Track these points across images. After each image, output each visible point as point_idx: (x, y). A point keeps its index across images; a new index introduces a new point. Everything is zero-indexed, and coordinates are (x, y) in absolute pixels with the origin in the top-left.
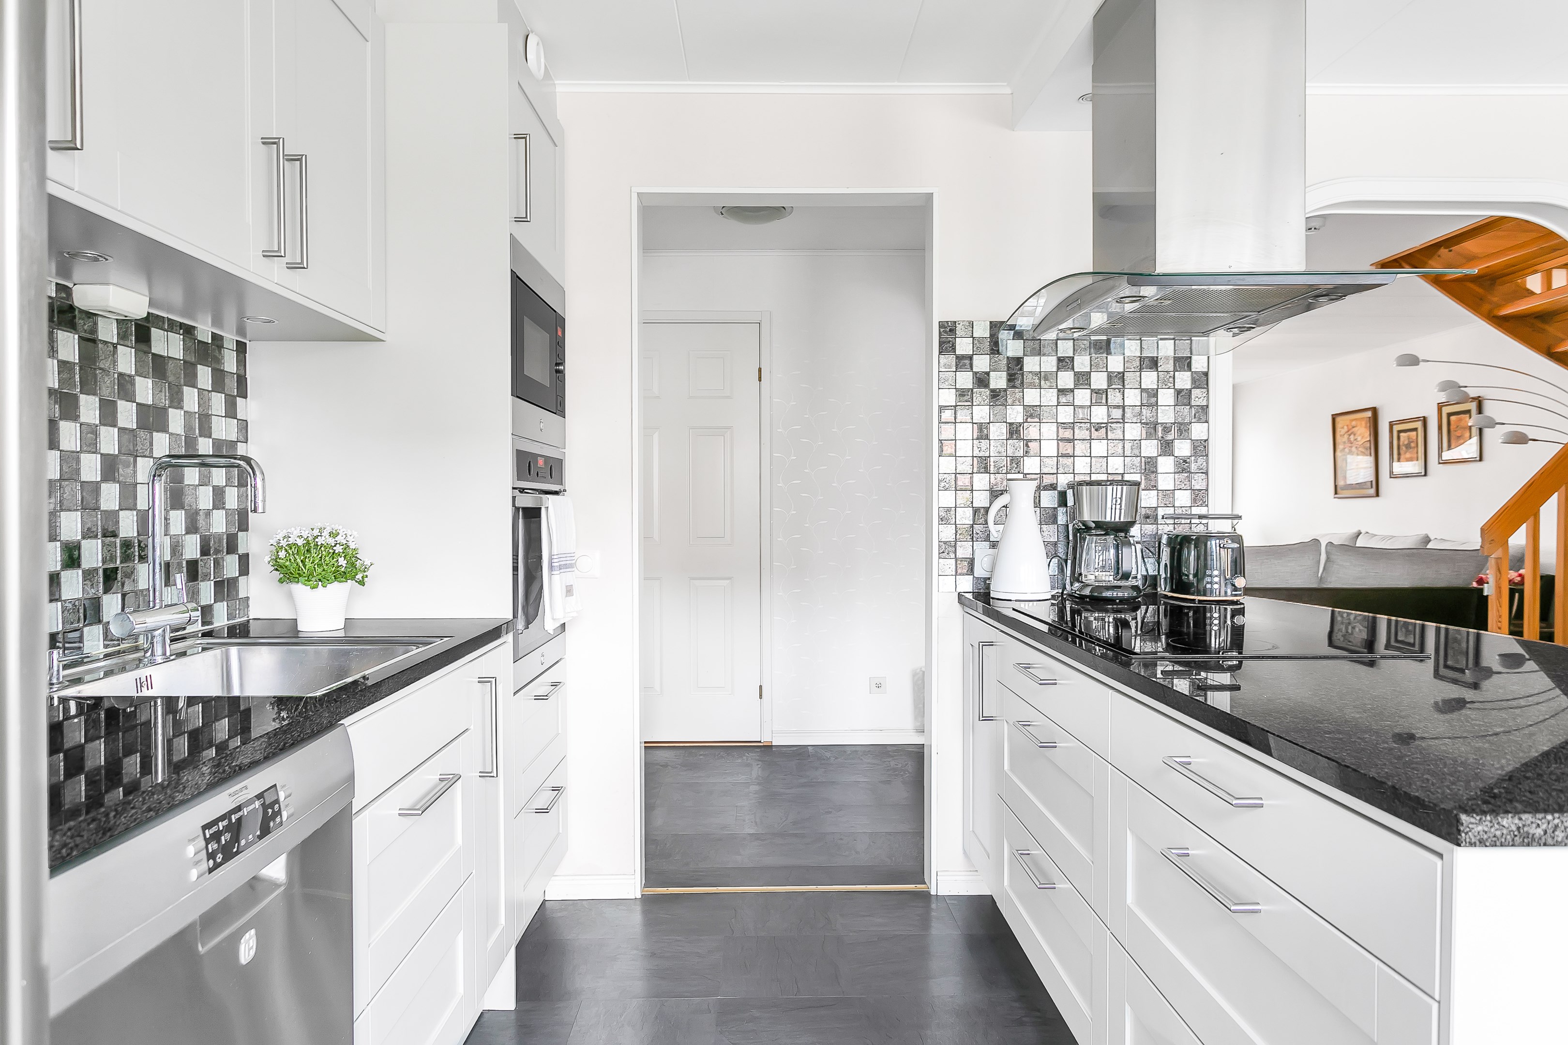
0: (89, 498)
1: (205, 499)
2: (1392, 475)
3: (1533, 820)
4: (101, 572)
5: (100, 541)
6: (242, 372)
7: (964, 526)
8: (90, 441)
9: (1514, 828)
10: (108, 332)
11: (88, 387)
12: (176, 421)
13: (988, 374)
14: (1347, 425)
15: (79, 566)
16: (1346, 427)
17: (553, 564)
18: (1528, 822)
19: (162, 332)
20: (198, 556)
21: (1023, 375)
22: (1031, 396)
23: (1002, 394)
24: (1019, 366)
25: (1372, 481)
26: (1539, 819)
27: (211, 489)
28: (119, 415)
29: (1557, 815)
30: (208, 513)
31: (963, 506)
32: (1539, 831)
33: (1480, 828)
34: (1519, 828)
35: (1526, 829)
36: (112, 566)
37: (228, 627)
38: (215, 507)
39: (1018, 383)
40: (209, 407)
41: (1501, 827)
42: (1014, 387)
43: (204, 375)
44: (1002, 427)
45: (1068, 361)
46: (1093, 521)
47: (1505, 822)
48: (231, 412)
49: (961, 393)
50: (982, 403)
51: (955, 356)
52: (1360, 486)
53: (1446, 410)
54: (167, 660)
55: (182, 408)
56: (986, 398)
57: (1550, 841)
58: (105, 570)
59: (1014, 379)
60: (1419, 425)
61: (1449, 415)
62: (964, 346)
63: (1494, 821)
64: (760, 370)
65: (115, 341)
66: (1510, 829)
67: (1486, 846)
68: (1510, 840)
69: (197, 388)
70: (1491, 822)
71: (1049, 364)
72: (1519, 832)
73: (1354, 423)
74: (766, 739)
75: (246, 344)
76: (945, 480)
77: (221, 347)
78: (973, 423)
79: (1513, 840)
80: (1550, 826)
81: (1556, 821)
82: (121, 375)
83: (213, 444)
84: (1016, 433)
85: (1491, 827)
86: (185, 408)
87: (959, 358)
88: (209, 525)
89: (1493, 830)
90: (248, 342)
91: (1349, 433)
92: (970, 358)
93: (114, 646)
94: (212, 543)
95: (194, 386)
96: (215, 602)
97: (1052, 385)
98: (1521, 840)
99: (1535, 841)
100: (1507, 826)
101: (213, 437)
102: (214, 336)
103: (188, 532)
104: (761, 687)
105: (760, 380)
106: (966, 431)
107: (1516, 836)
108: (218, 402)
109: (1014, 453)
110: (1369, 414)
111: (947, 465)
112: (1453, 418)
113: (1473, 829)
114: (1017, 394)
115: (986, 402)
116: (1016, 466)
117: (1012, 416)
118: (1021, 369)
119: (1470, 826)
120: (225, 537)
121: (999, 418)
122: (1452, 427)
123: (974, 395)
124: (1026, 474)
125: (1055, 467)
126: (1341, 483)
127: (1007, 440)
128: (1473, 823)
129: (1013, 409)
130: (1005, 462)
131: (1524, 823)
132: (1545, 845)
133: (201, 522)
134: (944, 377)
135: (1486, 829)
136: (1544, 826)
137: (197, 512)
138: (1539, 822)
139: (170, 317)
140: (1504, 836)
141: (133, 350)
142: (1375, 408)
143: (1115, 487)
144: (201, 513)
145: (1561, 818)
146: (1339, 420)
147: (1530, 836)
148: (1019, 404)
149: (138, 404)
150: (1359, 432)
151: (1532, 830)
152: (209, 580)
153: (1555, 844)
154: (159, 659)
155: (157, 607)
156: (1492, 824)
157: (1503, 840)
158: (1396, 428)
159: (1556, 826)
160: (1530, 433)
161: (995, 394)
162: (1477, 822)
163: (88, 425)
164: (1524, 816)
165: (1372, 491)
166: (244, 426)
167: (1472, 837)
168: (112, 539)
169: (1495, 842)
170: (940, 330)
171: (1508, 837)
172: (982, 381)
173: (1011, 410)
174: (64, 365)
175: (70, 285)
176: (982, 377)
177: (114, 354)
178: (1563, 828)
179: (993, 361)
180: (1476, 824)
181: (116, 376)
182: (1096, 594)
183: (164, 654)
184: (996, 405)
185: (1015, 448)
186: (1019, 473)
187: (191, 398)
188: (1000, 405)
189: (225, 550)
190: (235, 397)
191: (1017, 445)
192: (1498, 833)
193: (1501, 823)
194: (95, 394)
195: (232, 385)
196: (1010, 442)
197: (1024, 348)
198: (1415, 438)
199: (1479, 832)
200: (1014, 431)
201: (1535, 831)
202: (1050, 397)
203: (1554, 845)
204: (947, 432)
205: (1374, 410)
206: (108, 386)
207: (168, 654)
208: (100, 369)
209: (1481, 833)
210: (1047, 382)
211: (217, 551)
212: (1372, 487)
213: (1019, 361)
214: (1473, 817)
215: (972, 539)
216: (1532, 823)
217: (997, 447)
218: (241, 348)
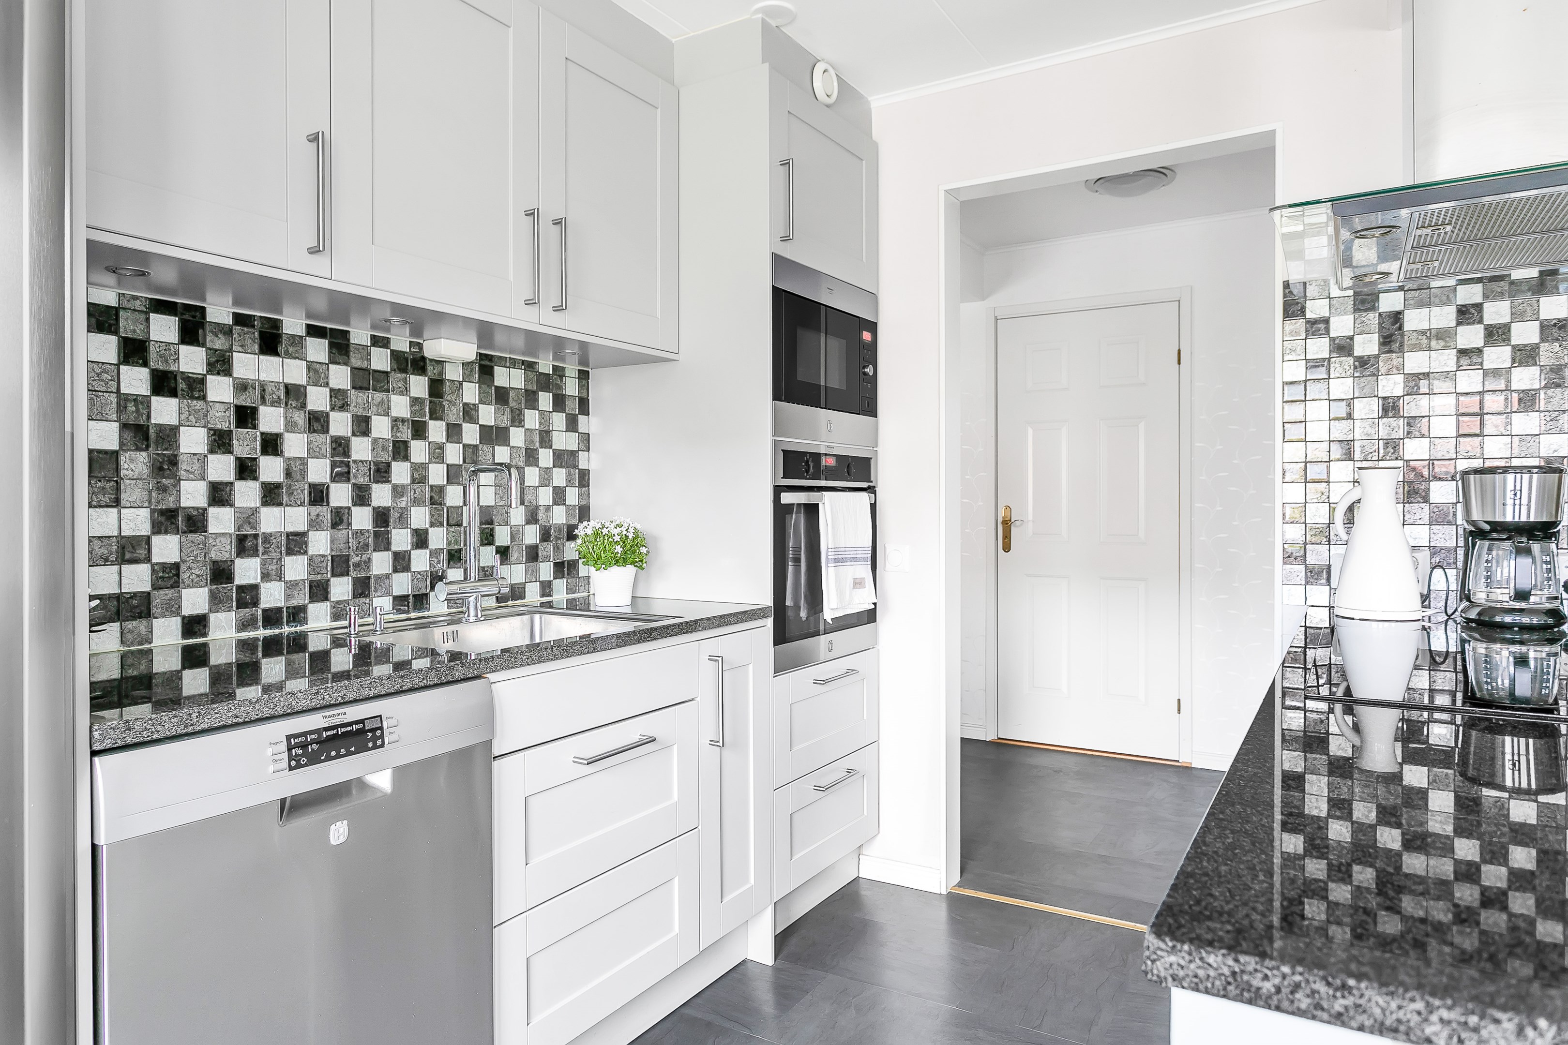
0: (436, 497)
1: (545, 497)
3: (1258, 967)
4: (445, 552)
5: (445, 529)
6: (584, 395)
7: (1318, 526)
8: (437, 453)
9: (1226, 971)
10: (453, 373)
11: (435, 415)
12: (517, 437)
13: (1351, 338)
15: (427, 547)
17: (830, 557)
18: (1250, 968)
19: (505, 369)
20: (538, 542)
21: (1402, 336)
22: (1415, 362)
23: (1372, 361)
24: (1398, 325)
26: (1268, 968)
27: (551, 489)
28: (463, 435)
29: (1300, 969)
30: (548, 508)
31: (1316, 501)
32: (1267, 987)
33: (1173, 959)
34: (1234, 973)
35: (1246, 977)
36: (456, 547)
37: (567, 600)
38: (555, 503)
39: (1395, 346)
40: (551, 424)
41: (1206, 965)
42: (1391, 351)
43: (545, 400)
44: (1372, 402)
45: (1473, 311)
46: (1486, 522)
47: (1211, 959)
48: (572, 425)
49: (1313, 364)
50: (1343, 375)
51: (1304, 320)
54: (478, 620)
55: (523, 426)
56: (1348, 368)
57: (1285, 1004)
58: (449, 552)
59: (1390, 342)
62: (1316, 309)
63: (1194, 954)
64: (1179, 352)
65: (461, 379)
66: (1220, 971)
67: (1183, 987)
68: (1221, 988)
69: (538, 410)
70: (1190, 954)
71: (1445, 317)
72: (1235, 980)
74: (1185, 759)
75: (588, 372)
76: (1291, 471)
77: (562, 376)
78: (1330, 400)
79: (1225, 989)
80: (1286, 983)
81: (1297, 978)
82: (466, 405)
83: (554, 454)
84: (1393, 409)
85: (1190, 962)
86: (526, 427)
87: (1313, 322)
88: (549, 518)
89: (1192, 966)
90: (590, 370)
92: (1326, 321)
93: (457, 607)
94: (552, 531)
95: (535, 408)
96: (555, 578)
97: (1448, 344)
98: (1238, 992)
99: (1261, 998)
100: (1215, 965)
101: (553, 448)
102: (555, 368)
103: (528, 522)
104: (1179, 700)
105: (1179, 363)
106: (1318, 410)
107: (1229, 983)
108: (559, 420)
109: (1389, 434)
111: (1295, 452)
113: (1162, 957)
114: (1394, 360)
115: (1348, 373)
116: (1392, 451)
117: (1386, 389)
118: (1400, 328)
119: (1159, 953)
120: (565, 527)
121: (1367, 391)
123: (1332, 365)
124: (1407, 461)
125: (1453, 451)
127: (1379, 418)
128: (1162, 950)
129: (1389, 380)
130: (1377, 446)
131: (1242, 967)
132: (1278, 1008)
133: (541, 515)
134: (1290, 346)
135: (1182, 963)
136: (1277, 981)
137: (537, 507)
138: (1269, 973)
139: (512, 356)
140: (1211, 980)
141: (477, 385)
143: (1519, 476)
144: (541, 508)
145: (1306, 975)
147: (1253, 990)
148: (1398, 372)
149: (481, 426)
151: (1256, 982)
152: (549, 561)
153: (1296, 1011)
154: (472, 619)
155: (472, 580)
156: (1191, 958)
157: (1209, 985)
159: (1297, 987)
161: (1363, 363)
162: (1169, 949)
163: (435, 443)
164: (1243, 958)
166: (586, 440)
167: (1162, 970)
168: (457, 528)
169: (1196, 984)
170: (1284, 291)
171: (1217, 983)
172: (1343, 347)
173: (1384, 381)
174: (415, 401)
175: (421, 342)
176: (1343, 342)
177: (459, 390)
178: (1308, 991)
179: (1358, 321)
180: (1167, 951)
181: (461, 405)
182: (1486, 619)
183: (476, 616)
184: (1363, 376)
185: (1395, 427)
186: (1397, 459)
187: (531, 418)
188: (1369, 376)
189: (565, 537)
190: (577, 415)
191: (1395, 424)
192: (1201, 973)
193: (1207, 960)
194: (442, 419)
195: (572, 406)
196: (1382, 421)
197: (1405, 300)
199: (1171, 965)
200: (1390, 407)
201: (1260, 984)
202: (1446, 360)
203: (1293, 1013)
204: (1295, 412)
206: (453, 414)
207: (479, 616)
208: (448, 401)
209: (1175, 967)
210: (1440, 341)
211: (557, 538)
213: (1397, 317)
214: (1164, 941)
215: (1329, 541)
216: (1256, 970)
217: (1364, 428)
218: (583, 376)
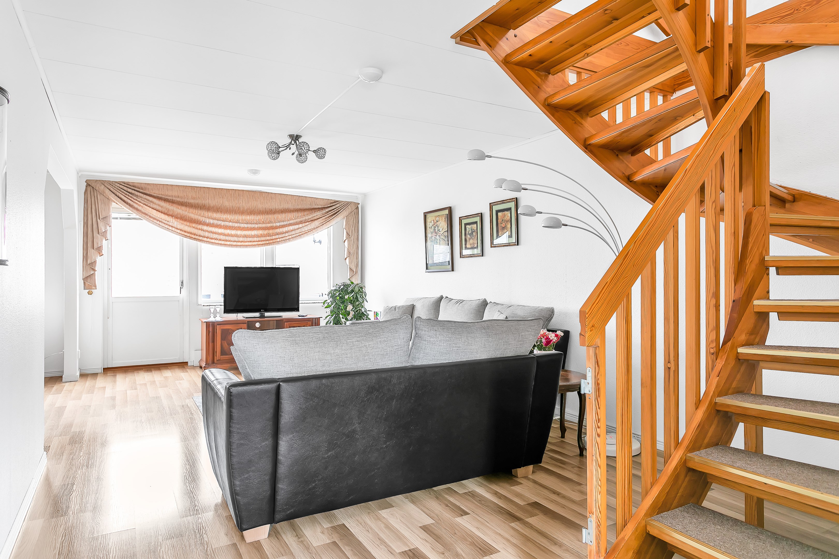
2: (462, 256)
14: (433, 221)
16: (432, 222)
25: (449, 261)
52: (442, 264)
53: (495, 208)
60: (478, 219)
61: (497, 212)
73: (437, 219)
91: (435, 226)
110: (447, 212)
112: (500, 214)
122: (499, 221)
126: (430, 262)
142: (450, 208)
146: (429, 216)
150: (441, 225)
158: (464, 222)
160: (564, 220)
165: (450, 267)
198: (475, 229)
205: (450, 209)
212: (449, 265)
